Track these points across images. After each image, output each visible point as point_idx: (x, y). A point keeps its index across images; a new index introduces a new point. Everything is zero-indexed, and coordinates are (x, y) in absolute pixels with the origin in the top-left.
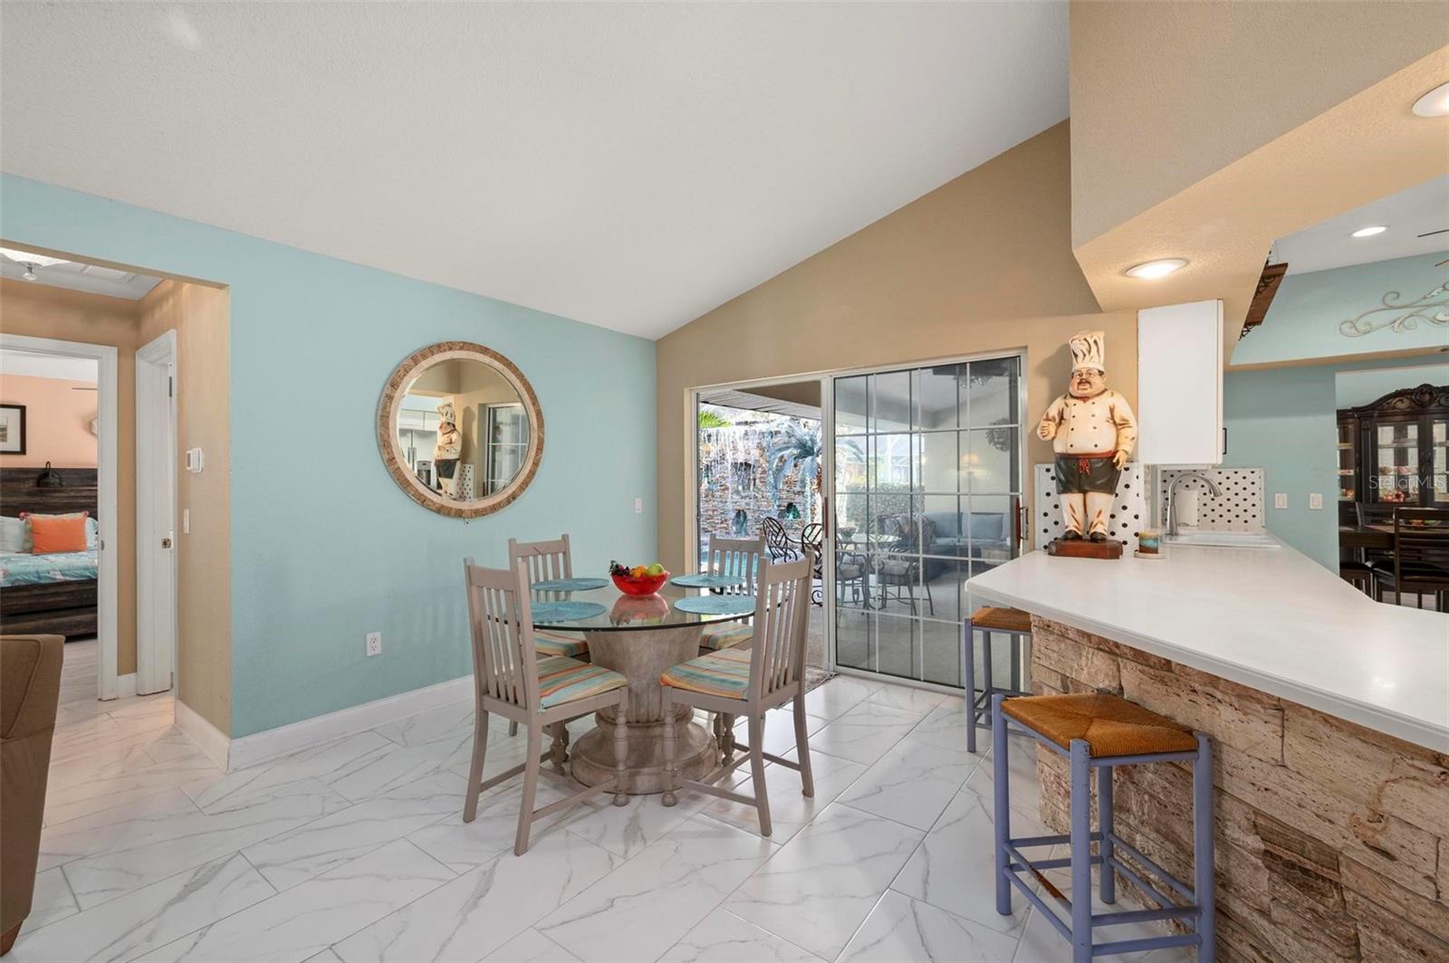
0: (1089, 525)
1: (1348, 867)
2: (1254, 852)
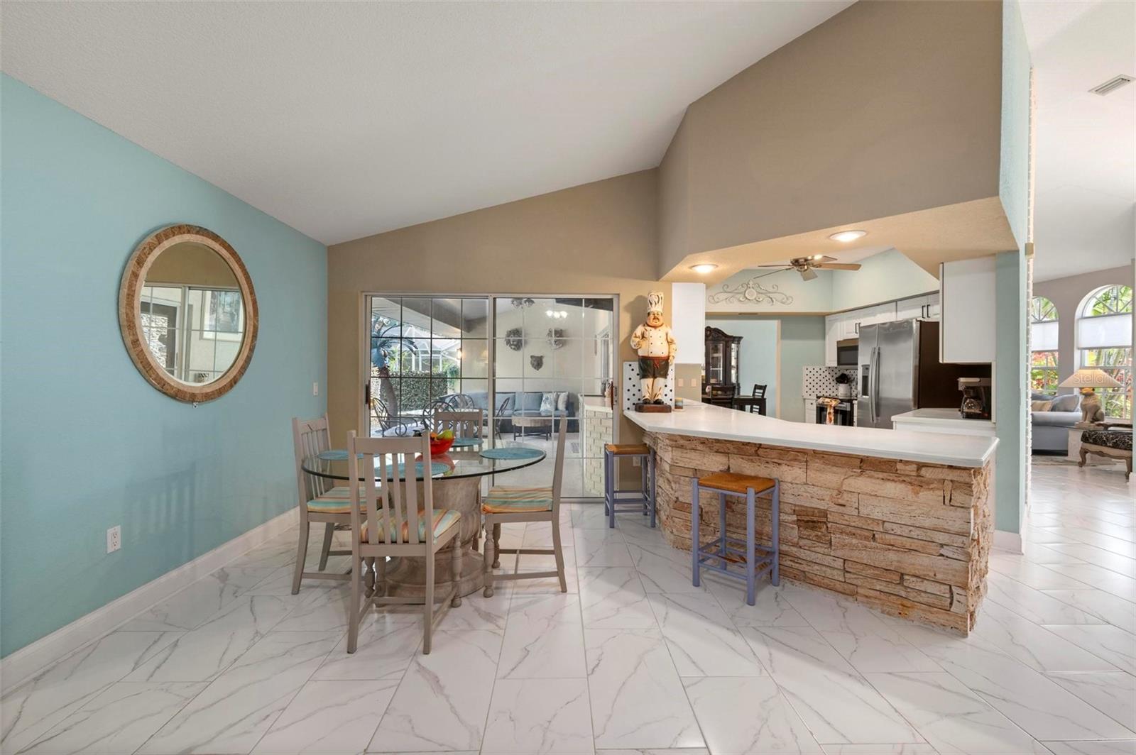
0: (654, 395)
1: (830, 514)
2: (793, 522)
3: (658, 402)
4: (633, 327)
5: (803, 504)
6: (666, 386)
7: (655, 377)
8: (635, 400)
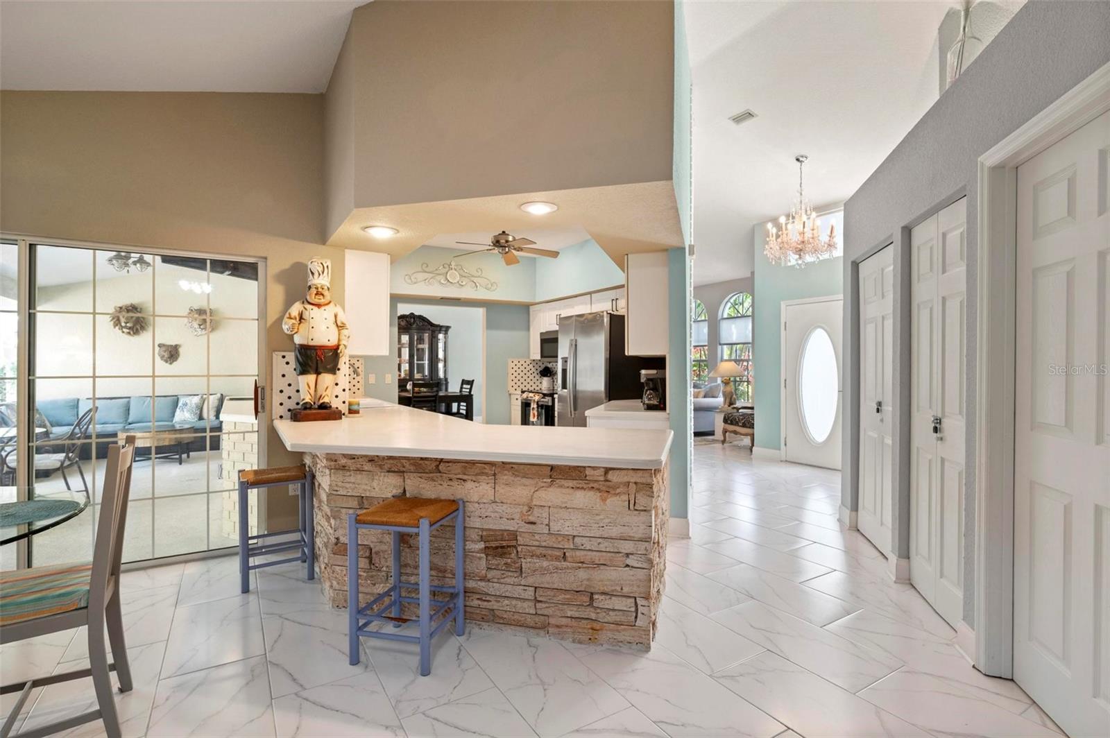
3: (324, 406)
4: (288, 304)
5: (491, 527)
6: (337, 384)
7: (318, 373)
8: (291, 404)
